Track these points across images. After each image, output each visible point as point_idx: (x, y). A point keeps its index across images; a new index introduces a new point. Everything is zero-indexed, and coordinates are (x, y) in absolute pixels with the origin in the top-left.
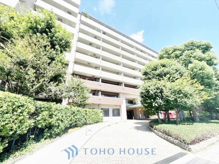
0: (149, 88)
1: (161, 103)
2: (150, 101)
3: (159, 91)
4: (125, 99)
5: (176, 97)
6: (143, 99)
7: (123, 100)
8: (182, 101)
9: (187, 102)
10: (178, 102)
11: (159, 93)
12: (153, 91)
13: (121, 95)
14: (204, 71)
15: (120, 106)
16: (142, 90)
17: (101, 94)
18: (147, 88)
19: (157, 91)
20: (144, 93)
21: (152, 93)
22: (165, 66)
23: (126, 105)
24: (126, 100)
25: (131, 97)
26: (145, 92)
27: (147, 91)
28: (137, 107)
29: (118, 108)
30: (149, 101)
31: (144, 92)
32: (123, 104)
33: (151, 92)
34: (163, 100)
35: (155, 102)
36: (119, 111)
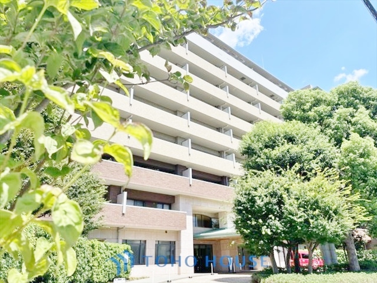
0: (255, 192)
1: (278, 228)
2: (256, 223)
3: (275, 201)
4: (192, 213)
5: (308, 215)
6: (240, 217)
7: (187, 217)
8: (318, 225)
9: (327, 227)
10: (311, 226)
11: (275, 204)
12: (262, 201)
13: (181, 203)
14: (367, 160)
15: (178, 233)
16: (239, 196)
17: (128, 199)
18: (251, 192)
19: (272, 200)
20: (244, 203)
21: (262, 204)
22: (294, 140)
23: (194, 230)
24: (195, 215)
25: (207, 209)
26: (246, 202)
27: (250, 198)
28: (222, 237)
29: (172, 240)
30: (254, 223)
31: (243, 200)
32: (185, 227)
33: (259, 202)
34: (283, 222)
35: (267, 224)
36: (172, 249)
